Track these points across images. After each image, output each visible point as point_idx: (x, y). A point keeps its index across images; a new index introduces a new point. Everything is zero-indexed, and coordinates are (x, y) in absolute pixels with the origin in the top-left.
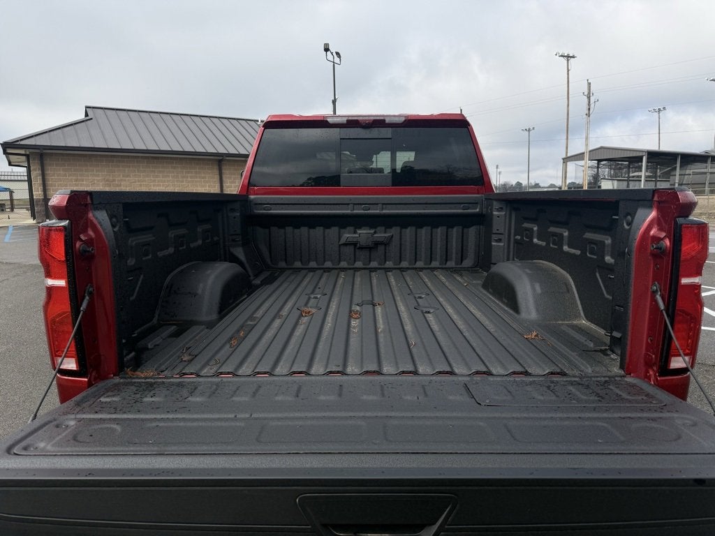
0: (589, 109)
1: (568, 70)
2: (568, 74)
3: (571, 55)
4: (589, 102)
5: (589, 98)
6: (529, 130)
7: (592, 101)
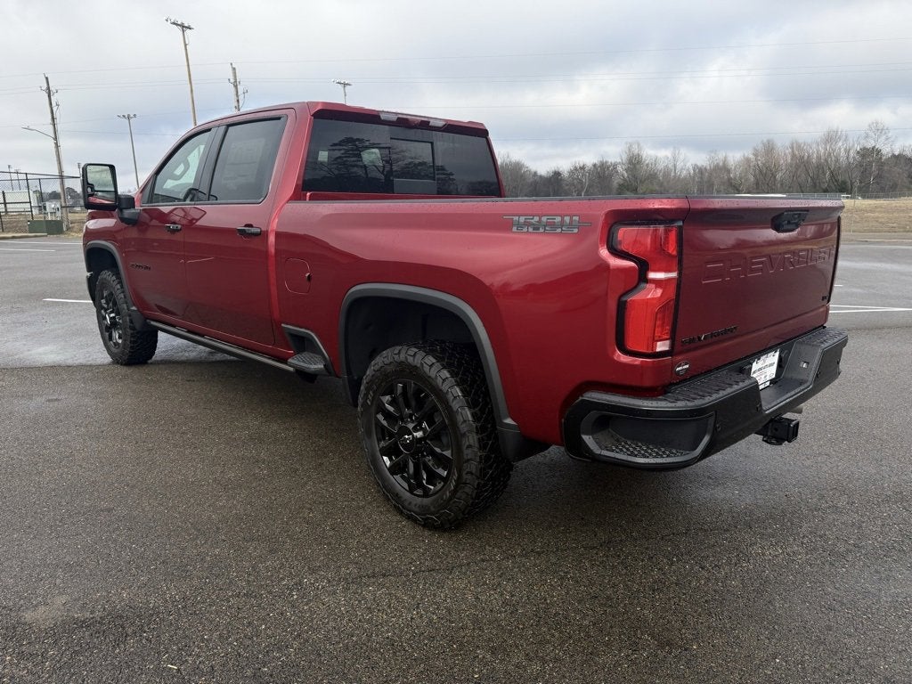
0: (238, 101)
1: (186, 45)
2: (186, 49)
3: (186, 25)
4: (237, 92)
5: (236, 87)
6: (129, 118)
7: (240, 92)
